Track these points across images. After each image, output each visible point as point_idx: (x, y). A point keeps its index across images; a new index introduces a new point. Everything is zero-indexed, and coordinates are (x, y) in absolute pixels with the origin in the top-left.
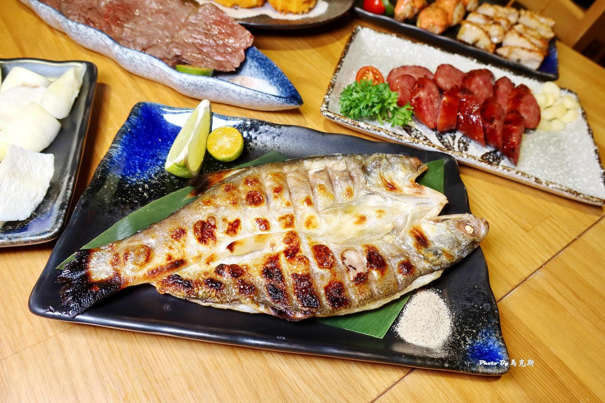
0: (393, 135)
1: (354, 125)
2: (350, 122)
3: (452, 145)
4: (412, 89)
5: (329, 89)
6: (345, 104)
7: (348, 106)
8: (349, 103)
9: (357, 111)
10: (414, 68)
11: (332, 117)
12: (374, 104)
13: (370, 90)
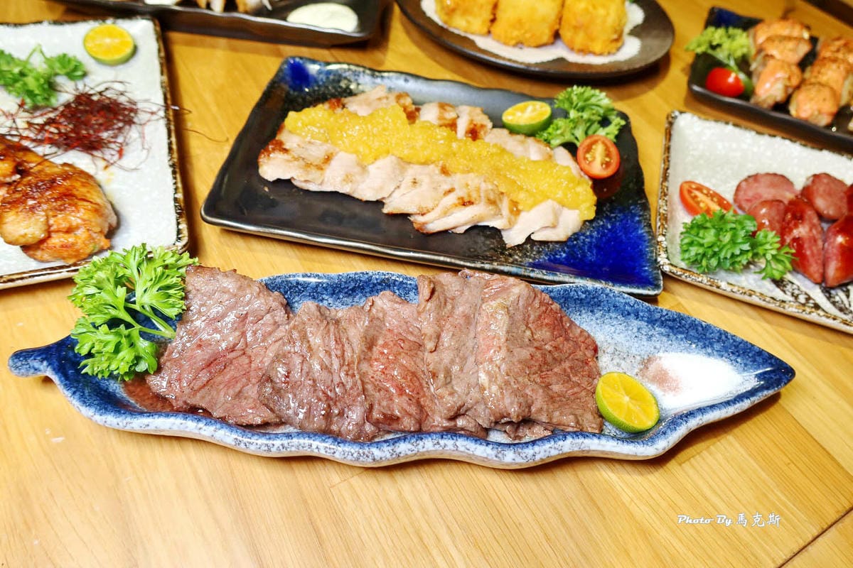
0: (772, 301)
1: (711, 285)
2: (705, 281)
3: (847, 306)
4: (784, 220)
5: (662, 224)
6: (694, 250)
7: (699, 254)
8: (701, 251)
9: (714, 262)
10: (769, 178)
11: (679, 273)
12: (743, 252)
13: (731, 229)
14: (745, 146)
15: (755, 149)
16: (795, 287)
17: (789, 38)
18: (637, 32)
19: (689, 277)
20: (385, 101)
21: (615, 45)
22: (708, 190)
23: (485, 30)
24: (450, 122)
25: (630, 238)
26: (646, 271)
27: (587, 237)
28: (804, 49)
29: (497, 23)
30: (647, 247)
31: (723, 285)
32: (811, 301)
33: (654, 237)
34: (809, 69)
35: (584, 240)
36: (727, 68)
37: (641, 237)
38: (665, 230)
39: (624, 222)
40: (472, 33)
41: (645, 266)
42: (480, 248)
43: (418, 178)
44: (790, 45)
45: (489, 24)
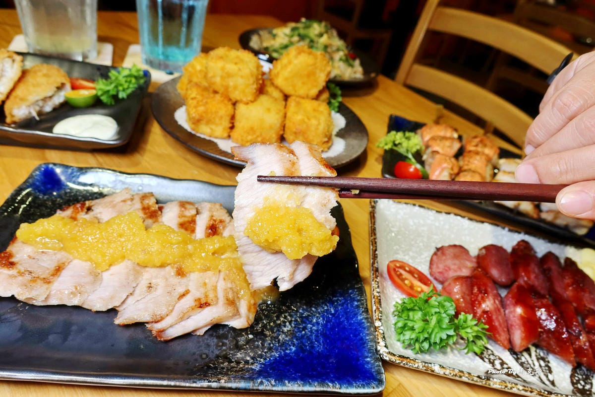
1: (426, 370)
2: (421, 367)
4: (472, 293)
5: (378, 308)
6: (408, 335)
7: (413, 339)
8: (414, 336)
9: (426, 345)
10: (451, 250)
11: (397, 362)
12: (449, 336)
13: (436, 313)
14: (429, 222)
15: (437, 224)
16: (490, 352)
17: (444, 138)
18: (341, 134)
19: (407, 364)
20: (129, 202)
21: (326, 145)
22: (409, 266)
23: (226, 135)
24: (190, 219)
25: (351, 324)
26: (368, 363)
27: (314, 325)
28: (457, 146)
29: (235, 130)
30: (368, 335)
31: (437, 369)
32: (505, 366)
33: (372, 323)
34: (461, 158)
35: (311, 328)
36: (408, 161)
37: (360, 323)
38: (380, 314)
39: (345, 306)
40: (216, 138)
41: (367, 357)
42: (212, 352)
43: (153, 281)
44: (447, 143)
45: (229, 130)
